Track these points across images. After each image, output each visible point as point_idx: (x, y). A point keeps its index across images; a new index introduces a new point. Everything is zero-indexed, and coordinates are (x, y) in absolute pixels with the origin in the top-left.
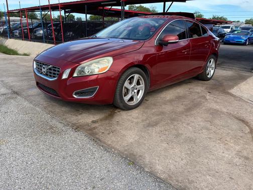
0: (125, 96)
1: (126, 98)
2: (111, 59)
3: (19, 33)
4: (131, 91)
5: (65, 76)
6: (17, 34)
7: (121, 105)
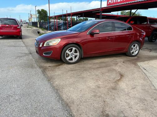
0: (67, 57)
1: (68, 59)
2: (60, 40)
3: (54, 28)
4: (70, 55)
5: (41, 46)
6: (53, 29)
7: (64, 61)
